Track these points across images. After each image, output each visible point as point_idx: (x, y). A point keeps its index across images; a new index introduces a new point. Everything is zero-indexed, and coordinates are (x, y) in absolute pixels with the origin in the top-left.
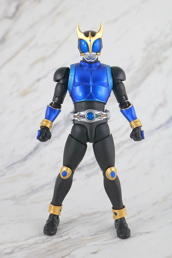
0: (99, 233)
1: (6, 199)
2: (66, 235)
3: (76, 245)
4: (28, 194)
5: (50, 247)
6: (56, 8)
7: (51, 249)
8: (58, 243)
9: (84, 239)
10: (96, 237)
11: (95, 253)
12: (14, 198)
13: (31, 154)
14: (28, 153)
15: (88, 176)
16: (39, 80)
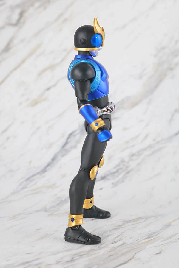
0: (153, 235)
1: (37, 211)
2: (119, 240)
3: (135, 249)
4: (58, 204)
5: (110, 253)
6: (61, 15)
7: (112, 254)
8: (115, 248)
9: (140, 243)
10: (151, 239)
11: (160, 253)
12: (45, 210)
13: (49, 165)
14: (46, 164)
15: (115, 185)
16: (48, 89)
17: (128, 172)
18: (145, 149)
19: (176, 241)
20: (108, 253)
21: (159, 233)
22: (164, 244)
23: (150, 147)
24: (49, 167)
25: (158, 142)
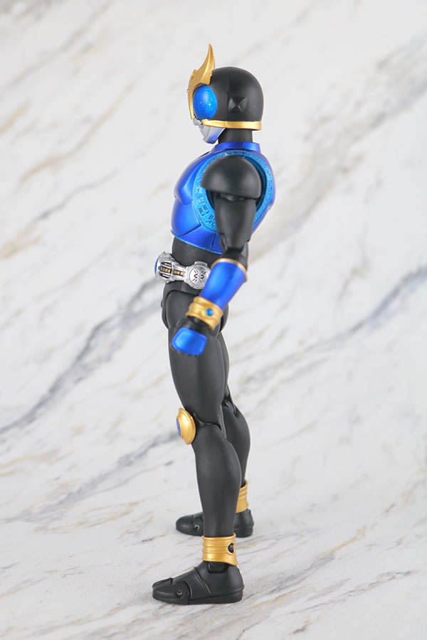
0: (288, 584)
1: (9, 520)
3: (244, 617)
4: (61, 502)
5: (181, 629)
6: (78, 34)
7: (185, 633)
10: (285, 594)
11: (302, 630)
12: (27, 516)
13: (42, 403)
14: (37, 401)
16: (45, 215)
18: (279, 365)
19: (345, 600)
20: (176, 629)
21: (304, 579)
22: (316, 606)
23: (291, 359)
24: (42, 410)
25: (310, 348)
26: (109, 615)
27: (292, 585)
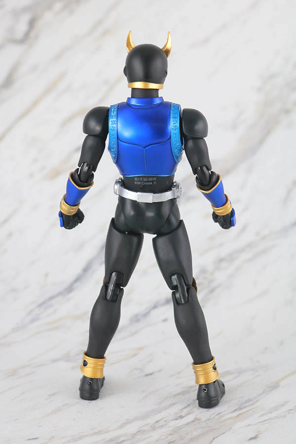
0: (247, 404)
1: (54, 361)
2: (189, 413)
3: (214, 429)
5: (170, 437)
7: (173, 440)
8: (180, 428)
9: (224, 418)
10: (244, 412)
11: (255, 438)
12: (67, 358)
13: (78, 279)
14: (74, 278)
17: (212, 291)
18: (242, 250)
19: (285, 416)
20: (167, 437)
21: (257, 401)
22: (265, 421)
23: (250, 246)
24: (78, 284)
25: (264, 238)
26: (121, 427)
27: (248, 406)
